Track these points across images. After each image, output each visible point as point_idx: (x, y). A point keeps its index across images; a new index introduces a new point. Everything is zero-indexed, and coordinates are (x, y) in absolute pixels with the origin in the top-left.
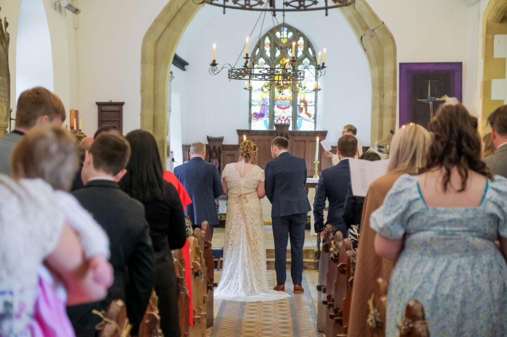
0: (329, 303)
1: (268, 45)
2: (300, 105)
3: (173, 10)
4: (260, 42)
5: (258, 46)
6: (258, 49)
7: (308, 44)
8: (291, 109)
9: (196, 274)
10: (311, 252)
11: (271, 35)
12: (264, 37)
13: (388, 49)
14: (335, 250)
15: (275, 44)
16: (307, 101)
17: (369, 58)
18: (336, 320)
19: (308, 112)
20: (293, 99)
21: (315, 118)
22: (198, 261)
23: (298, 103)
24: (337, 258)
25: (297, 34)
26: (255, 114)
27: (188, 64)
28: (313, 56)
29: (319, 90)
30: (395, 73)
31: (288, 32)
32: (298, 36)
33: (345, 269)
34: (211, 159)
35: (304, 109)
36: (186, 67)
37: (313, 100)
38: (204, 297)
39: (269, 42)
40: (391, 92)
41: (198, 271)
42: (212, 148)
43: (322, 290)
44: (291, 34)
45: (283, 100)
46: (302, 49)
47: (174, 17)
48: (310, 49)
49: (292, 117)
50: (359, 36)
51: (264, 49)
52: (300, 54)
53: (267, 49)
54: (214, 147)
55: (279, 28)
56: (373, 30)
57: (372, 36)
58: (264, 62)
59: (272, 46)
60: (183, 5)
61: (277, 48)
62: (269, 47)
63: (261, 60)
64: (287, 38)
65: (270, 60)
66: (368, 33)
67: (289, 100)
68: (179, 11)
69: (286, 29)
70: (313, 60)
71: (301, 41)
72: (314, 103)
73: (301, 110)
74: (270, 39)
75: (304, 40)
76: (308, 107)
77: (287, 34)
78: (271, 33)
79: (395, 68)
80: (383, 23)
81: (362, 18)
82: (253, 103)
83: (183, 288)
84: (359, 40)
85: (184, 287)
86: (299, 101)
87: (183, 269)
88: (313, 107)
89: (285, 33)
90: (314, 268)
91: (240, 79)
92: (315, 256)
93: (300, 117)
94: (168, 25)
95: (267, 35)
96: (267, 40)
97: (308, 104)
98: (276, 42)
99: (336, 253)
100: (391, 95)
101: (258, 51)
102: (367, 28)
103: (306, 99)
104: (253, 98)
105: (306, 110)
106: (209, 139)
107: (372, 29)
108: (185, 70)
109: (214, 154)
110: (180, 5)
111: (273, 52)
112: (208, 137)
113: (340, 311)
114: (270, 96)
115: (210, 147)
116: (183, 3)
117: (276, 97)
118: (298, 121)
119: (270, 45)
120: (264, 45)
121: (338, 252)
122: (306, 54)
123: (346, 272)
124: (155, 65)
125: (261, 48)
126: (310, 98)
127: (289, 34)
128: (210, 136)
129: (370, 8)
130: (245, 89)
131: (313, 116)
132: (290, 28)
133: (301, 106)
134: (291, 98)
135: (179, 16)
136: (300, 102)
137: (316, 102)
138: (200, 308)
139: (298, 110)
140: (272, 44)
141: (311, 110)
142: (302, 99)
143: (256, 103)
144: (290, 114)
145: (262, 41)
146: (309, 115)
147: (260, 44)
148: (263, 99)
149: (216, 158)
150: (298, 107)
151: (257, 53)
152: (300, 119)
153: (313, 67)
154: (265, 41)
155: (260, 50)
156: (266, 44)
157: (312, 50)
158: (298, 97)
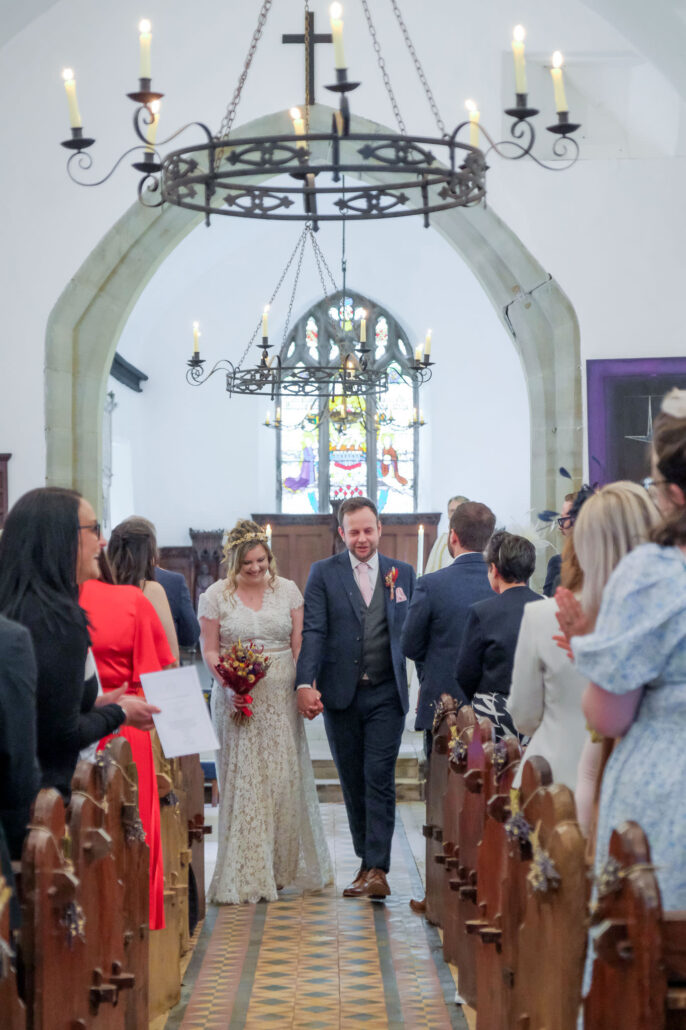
0: (450, 859)
1: (312, 336)
2: (382, 461)
3: (112, 259)
4: (296, 328)
5: (293, 338)
6: (293, 344)
7: (397, 332)
8: (364, 467)
9: (164, 801)
10: (411, 764)
11: (319, 314)
12: (304, 320)
13: (561, 332)
14: (460, 745)
15: (328, 333)
16: (398, 452)
17: (522, 352)
18: (464, 894)
19: (401, 473)
20: (367, 449)
21: (415, 487)
22: (166, 772)
23: (379, 456)
24: (464, 763)
25: (377, 311)
26: (289, 480)
27: (146, 378)
28: (407, 357)
29: (422, 424)
30: (578, 381)
31: (354, 307)
32: (374, 317)
33: (480, 781)
34: (199, 578)
35: (391, 469)
36: (143, 384)
37: (411, 449)
38: (182, 854)
39: (315, 329)
40: (571, 421)
41: (168, 795)
42: (200, 554)
43: (435, 835)
44: (360, 312)
45: (348, 450)
46: (385, 343)
47: (114, 272)
48: (400, 342)
49: (367, 486)
50: (502, 307)
51: (305, 345)
53: (312, 344)
54: (206, 552)
55: (336, 299)
56: (530, 293)
57: (528, 306)
59: (322, 338)
60: (133, 246)
61: (332, 342)
62: (315, 339)
64: (352, 320)
65: (318, 367)
66: (520, 298)
67: (360, 449)
68: (123, 260)
69: (349, 302)
70: (409, 364)
71: (382, 326)
72: (412, 456)
73: (385, 469)
74: (317, 321)
75: (389, 323)
76: (400, 465)
78: (319, 310)
79: (578, 370)
80: (551, 278)
81: (506, 268)
82: (284, 457)
83: (133, 828)
84: (502, 315)
85: (136, 826)
86: (380, 451)
87: (132, 786)
88: (411, 464)
89: (349, 309)
90: (419, 797)
91: (252, 392)
92: (421, 771)
93: (384, 484)
94: (102, 289)
95: (311, 314)
96: (311, 326)
97: (400, 458)
98: (331, 329)
99: (461, 751)
100: (572, 427)
101: (292, 347)
102: (516, 289)
103: (395, 448)
104: (284, 448)
105: (396, 469)
106: (195, 535)
107: (527, 290)
108: (140, 391)
109: (205, 567)
110: (125, 247)
111: (324, 349)
112: (191, 530)
113: (471, 872)
114: (319, 442)
115: (196, 552)
116: (131, 242)
117: (333, 444)
118: (379, 492)
119: (318, 336)
120: (305, 336)
121: (466, 750)
122: (393, 354)
123: (483, 789)
124: (75, 374)
125: (300, 342)
126: (403, 442)
127: (356, 312)
128: (195, 528)
129: (522, 246)
130: (267, 425)
131: (410, 483)
132: (359, 300)
133: (385, 463)
134: (364, 446)
135: (124, 271)
136: (384, 454)
137: (416, 452)
138: (173, 875)
139: (379, 471)
140: (322, 333)
141: (406, 469)
142: (388, 447)
143: (291, 458)
144: (363, 480)
145: (300, 328)
146: (402, 481)
147: (296, 335)
148: (306, 449)
149: (209, 574)
150: (379, 465)
151: (290, 354)
152: (384, 488)
153: (408, 379)
154: (308, 328)
155: (296, 346)
156: (308, 333)
157: (405, 345)
158: (379, 444)
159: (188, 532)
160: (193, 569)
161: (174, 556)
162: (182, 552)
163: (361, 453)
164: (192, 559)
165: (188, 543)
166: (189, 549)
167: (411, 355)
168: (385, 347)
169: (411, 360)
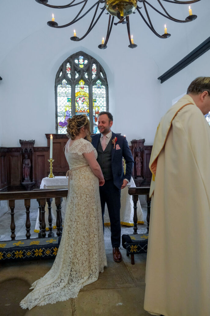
1: (69, 69)
2: (95, 116)
4: (62, 66)
5: (61, 70)
6: (61, 72)
7: (100, 69)
11: (71, 61)
12: (66, 63)
15: (75, 68)
20: (90, 112)
23: (94, 115)
25: (92, 60)
26: (61, 123)
27: (1, 79)
31: (84, 60)
34: (24, 160)
36: (0, 81)
39: (70, 67)
42: (24, 150)
44: (86, 62)
45: (82, 112)
48: (101, 73)
51: (66, 72)
52: (94, 76)
53: (69, 72)
54: (26, 149)
55: (76, 55)
58: (66, 82)
61: (76, 72)
62: (70, 71)
63: (64, 81)
64: (83, 64)
65: (71, 80)
69: (82, 57)
70: (105, 80)
71: (94, 67)
74: (70, 64)
75: (97, 66)
77: (84, 61)
78: (71, 59)
82: (59, 114)
86: (94, 113)
89: (82, 60)
95: (68, 61)
96: (68, 65)
98: (76, 66)
101: (61, 74)
104: (59, 110)
106: (21, 142)
109: (26, 155)
111: (73, 75)
112: (20, 140)
114: (72, 109)
115: (22, 150)
117: (76, 110)
118: (94, 128)
119: (71, 69)
120: (66, 69)
122: (98, 77)
125: (64, 70)
127: (85, 62)
128: (22, 139)
132: (86, 56)
133: (96, 117)
134: (88, 111)
136: (95, 114)
140: (72, 68)
142: (97, 111)
143: (61, 115)
145: (64, 66)
147: (62, 68)
148: (67, 111)
149: (28, 159)
150: (94, 117)
151: (60, 76)
153: (104, 87)
154: (67, 66)
155: (62, 73)
156: (67, 68)
157: (103, 74)
158: (94, 110)
159: (19, 141)
160: (21, 156)
161: (13, 151)
162: (17, 149)
163: (87, 113)
164: (21, 152)
165: (19, 146)
166: (20, 148)
167: (105, 77)
168: (95, 74)
169: (106, 79)
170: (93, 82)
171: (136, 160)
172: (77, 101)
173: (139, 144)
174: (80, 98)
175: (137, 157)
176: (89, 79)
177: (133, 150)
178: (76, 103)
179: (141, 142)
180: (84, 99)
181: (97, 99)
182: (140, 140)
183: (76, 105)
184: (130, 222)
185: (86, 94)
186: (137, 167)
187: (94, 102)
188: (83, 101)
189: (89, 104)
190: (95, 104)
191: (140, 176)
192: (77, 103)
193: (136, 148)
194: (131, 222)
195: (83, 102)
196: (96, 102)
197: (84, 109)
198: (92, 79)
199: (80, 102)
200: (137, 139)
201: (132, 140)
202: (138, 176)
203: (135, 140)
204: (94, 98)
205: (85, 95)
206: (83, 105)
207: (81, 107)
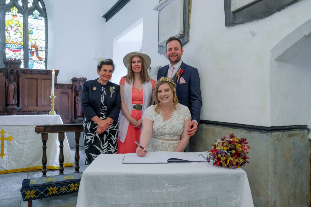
2: (31, 50)
8: (22, 52)
16: (39, 47)
19: (39, 55)
20: (24, 44)
21: (46, 61)
23: (30, 48)
28: (42, 8)
35: (35, 53)
37: (44, 46)
45: (15, 44)
48: (39, 3)
49: (24, 59)
52: (30, 5)
67: (20, 43)
70: (43, 11)
72: (44, 49)
73: (32, 54)
76: (39, 52)
88: (44, 52)
93: (32, 60)
97: (39, 50)
103: (37, 45)
105: (37, 54)
117: (7, 41)
118: (29, 63)
122: (36, 7)
126: (41, 44)
131: (44, 60)
133: (32, 51)
134: (22, 43)
136: (32, 47)
137: (46, 47)
139: (29, 54)
141: (42, 54)
142: (33, 44)
144: (22, 57)
146: (40, 59)
150: (29, 51)
152: (32, 61)
153: (43, 18)
157: (41, 3)
158: (29, 43)
163: (21, 45)
167: (44, 8)
168: (32, 3)
169: (44, 9)
170: (29, 11)
171: (76, 100)
172: (7, 30)
173: (79, 82)
174: (11, 28)
175: (77, 97)
176: (23, 7)
177: (73, 88)
178: (6, 32)
179: (81, 81)
180: (17, 29)
181: (34, 30)
182: (80, 78)
183: (7, 34)
184: (54, 165)
185: (20, 23)
186: (77, 106)
187: (30, 33)
188: (15, 31)
189: (24, 36)
190: (30, 36)
191: (81, 117)
192: (8, 33)
193: (76, 87)
194: (56, 164)
195: (15, 33)
196: (32, 34)
197: (17, 40)
198: (27, 8)
199: (12, 32)
200: (78, 77)
201: (72, 78)
202: (78, 117)
203: (75, 78)
204: (30, 30)
205: (18, 25)
206: (16, 36)
207: (12, 38)
